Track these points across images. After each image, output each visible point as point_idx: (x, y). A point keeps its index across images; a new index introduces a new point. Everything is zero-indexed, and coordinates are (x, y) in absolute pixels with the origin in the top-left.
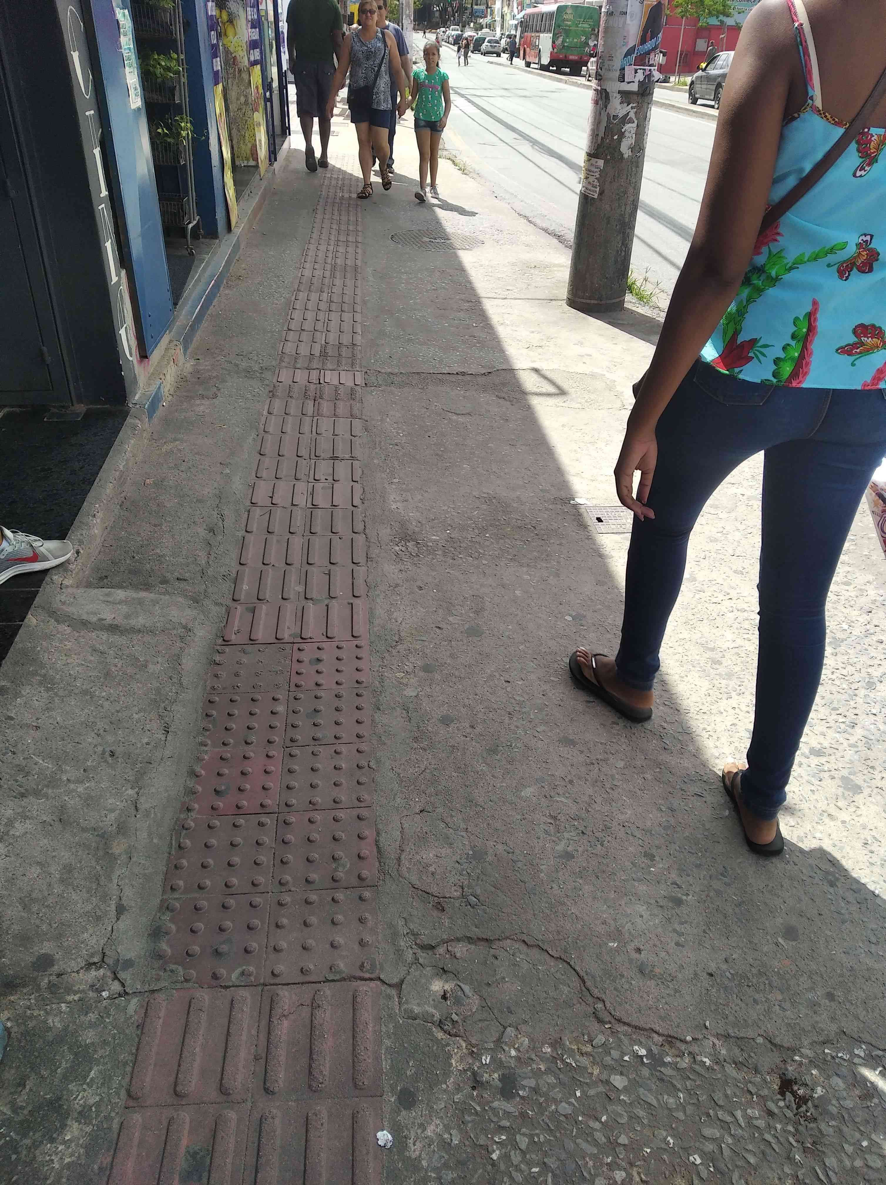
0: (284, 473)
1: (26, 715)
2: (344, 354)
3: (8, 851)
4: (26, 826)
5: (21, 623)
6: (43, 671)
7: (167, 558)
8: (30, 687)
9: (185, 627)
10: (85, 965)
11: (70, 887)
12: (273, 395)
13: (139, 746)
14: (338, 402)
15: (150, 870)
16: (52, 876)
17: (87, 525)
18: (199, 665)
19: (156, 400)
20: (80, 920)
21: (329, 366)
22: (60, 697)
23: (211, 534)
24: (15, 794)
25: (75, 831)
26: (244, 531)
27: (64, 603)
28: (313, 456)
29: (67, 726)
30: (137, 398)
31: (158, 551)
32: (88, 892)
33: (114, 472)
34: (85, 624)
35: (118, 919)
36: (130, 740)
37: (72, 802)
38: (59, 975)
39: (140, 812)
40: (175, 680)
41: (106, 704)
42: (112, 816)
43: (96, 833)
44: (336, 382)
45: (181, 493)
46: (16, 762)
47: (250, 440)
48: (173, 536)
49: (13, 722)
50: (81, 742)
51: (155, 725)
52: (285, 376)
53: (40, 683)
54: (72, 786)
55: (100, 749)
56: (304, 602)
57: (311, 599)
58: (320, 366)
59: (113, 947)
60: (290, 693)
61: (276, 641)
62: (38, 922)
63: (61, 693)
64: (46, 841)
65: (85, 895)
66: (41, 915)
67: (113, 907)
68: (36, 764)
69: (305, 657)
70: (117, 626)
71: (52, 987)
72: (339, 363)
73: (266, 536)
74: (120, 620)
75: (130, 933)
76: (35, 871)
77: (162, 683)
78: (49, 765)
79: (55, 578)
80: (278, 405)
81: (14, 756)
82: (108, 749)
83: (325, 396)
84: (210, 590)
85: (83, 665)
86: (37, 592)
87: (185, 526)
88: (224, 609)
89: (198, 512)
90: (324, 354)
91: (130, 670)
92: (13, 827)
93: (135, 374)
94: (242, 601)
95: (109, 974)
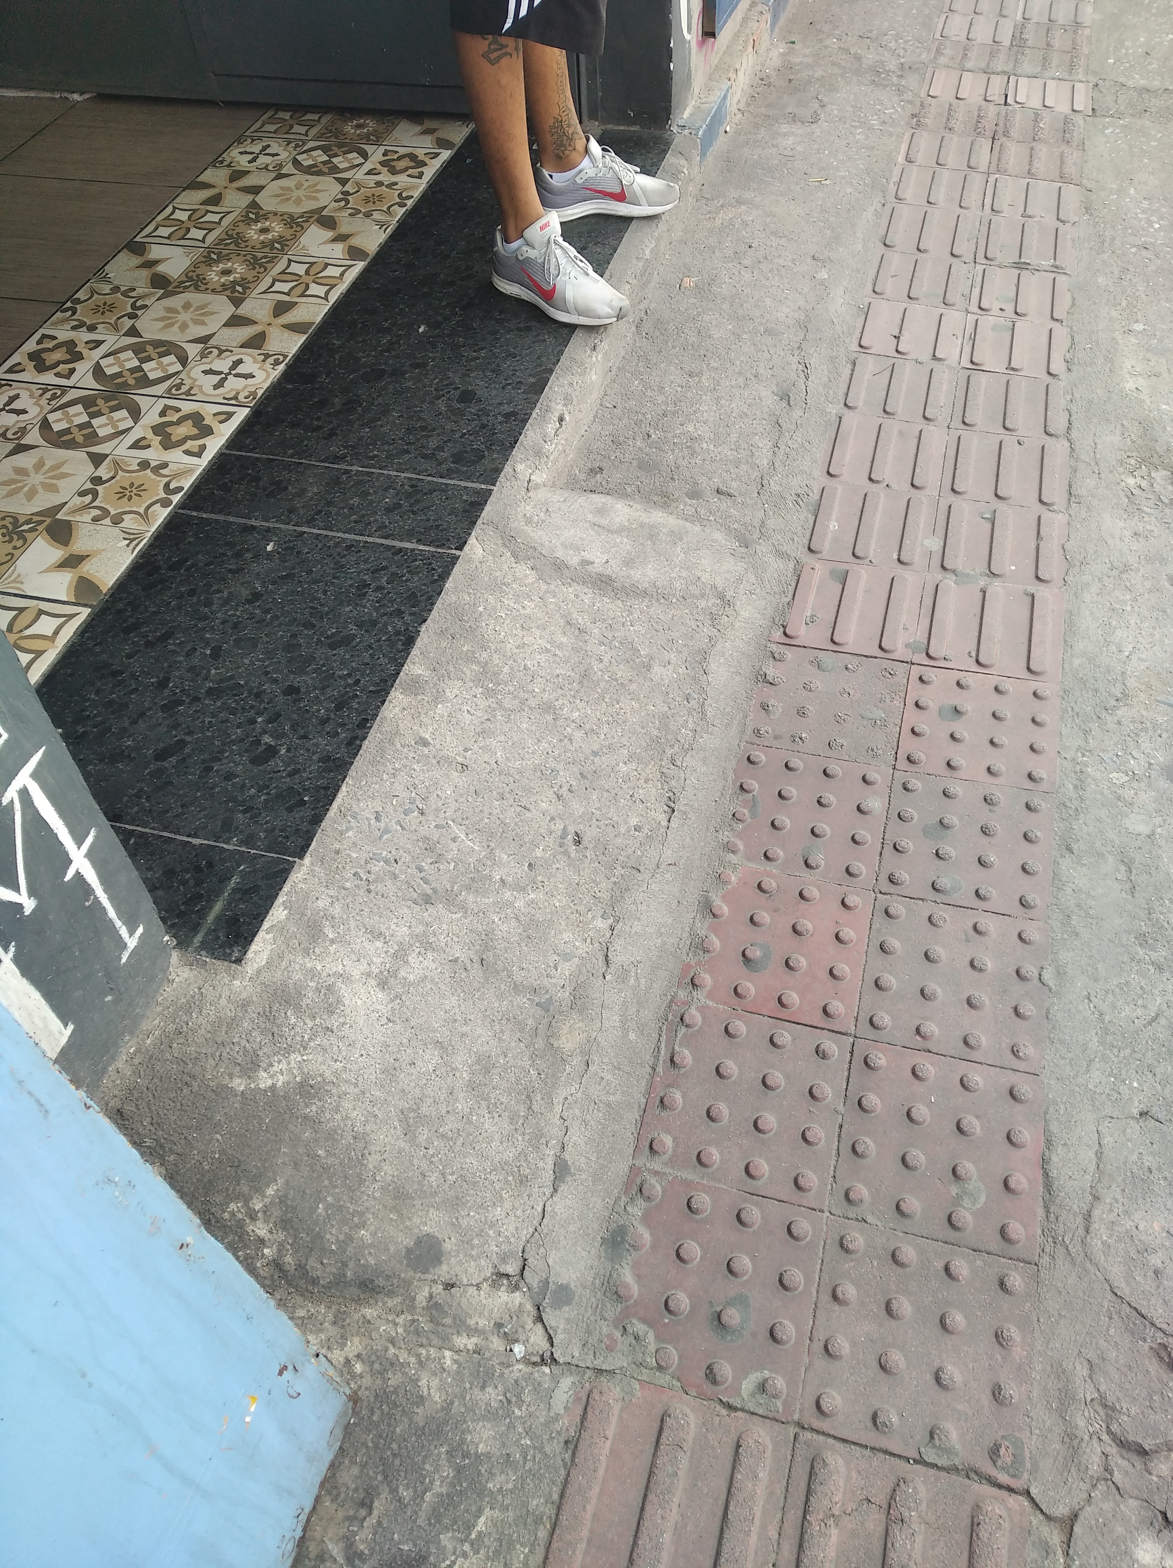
0: (924, 289)
1: (448, 739)
2: (1056, 43)
3: (393, 1009)
4: (426, 963)
5: (457, 553)
6: (484, 655)
7: (705, 446)
8: (459, 684)
9: (721, 596)
10: (493, 1274)
11: (484, 1104)
12: (919, 124)
13: (623, 830)
14: (1038, 146)
15: (618, 1097)
16: (458, 1075)
17: (582, 364)
18: (738, 678)
19: (717, 118)
20: (493, 1177)
21: (1027, 67)
22: (505, 710)
23: (784, 404)
24: (415, 896)
25: (503, 987)
26: (842, 405)
27: (529, 521)
28: (980, 258)
29: (512, 771)
30: (686, 115)
31: (691, 428)
32: (512, 1120)
33: (635, 261)
34: (559, 566)
35: (555, 1190)
36: (610, 815)
37: (504, 927)
38: (449, 1286)
39: (613, 967)
40: (693, 703)
41: (578, 735)
42: (566, 969)
43: (537, 1000)
44: (1035, 103)
45: (740, 312)
46: (423, 831)
47: (869, 215)
48: (718, 399)
49: (426, 750)
50: (532, 807)
51: (652, 791)
52: (944, 85)
53: (477, 680)
54: (508, 895)
55: (559, 826)
56: (939, 575)
57: (954, 571)
58: (1009, 68)
59: (542, 1250)
60: (897, 773)
61: (880, 653)
62: (424, 1164)
63: (508, 703)
64: (454, 1000)
65: (507, 1127)
66: (431, 1152)
67: (550, 1162)
68: (454, 840)
69: (931, 697)
70: (610, 578)
71: (434, 1307)
72: (1045, 62)
73: (881, 420)
74: (615, 569)
75: (572, 1228)
76: (430, 1059)
77: (672, 706)
78: (474, 846)
79: (520, 467)
80: (925, 143)
81: (422, 818)
82: (571, 829)
83: (1014, 133)
84: (771, 523)
85: (548, 651)
86: (490, 492)
87: (741, 380)
88: (791, 565)
89: (766, 355)
90: (1018, 42)
91: (622, 672)
92: (406, 962)
93: (690, 70)
94: (824, 555)
95: (529, 1307)
